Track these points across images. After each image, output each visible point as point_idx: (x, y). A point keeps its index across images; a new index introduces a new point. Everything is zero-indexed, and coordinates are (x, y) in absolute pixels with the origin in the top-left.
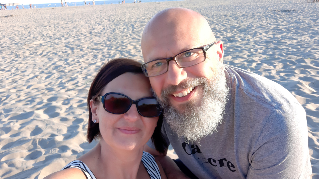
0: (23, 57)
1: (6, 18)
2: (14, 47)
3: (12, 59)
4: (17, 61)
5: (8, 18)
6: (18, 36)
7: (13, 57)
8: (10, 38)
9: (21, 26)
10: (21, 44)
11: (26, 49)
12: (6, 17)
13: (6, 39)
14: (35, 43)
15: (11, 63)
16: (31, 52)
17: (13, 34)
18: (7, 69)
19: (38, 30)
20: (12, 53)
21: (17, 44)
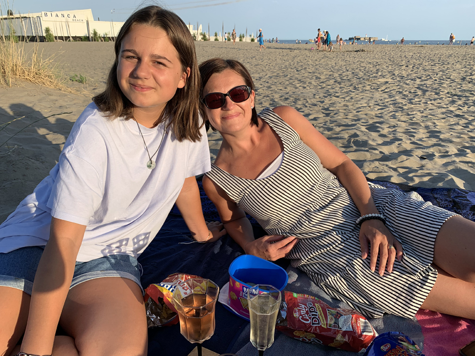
0: (361, 90)
1: (356, 53)
2: (355, 81)
3: (349, 90)
4: (354, 92)
5: (359, 53)
6: (363, 72)
7: (351, 88)
8: (353, 73)
9: (370, 63)
10: (364, 79)
11: (368, 84)
12: (356, 51)
13: (348, 73)
14: (379, 80)
15: (347, 92)
16: (372, 87)
17: (359, 69)
18: (341, 97)
19: (390, 68)
20: (351, 85)
21: (359, 78)
